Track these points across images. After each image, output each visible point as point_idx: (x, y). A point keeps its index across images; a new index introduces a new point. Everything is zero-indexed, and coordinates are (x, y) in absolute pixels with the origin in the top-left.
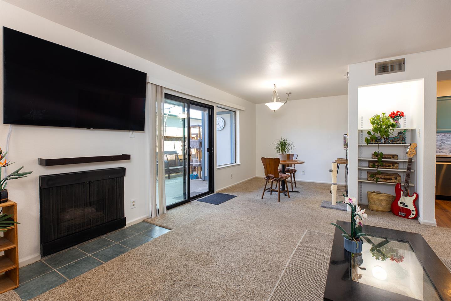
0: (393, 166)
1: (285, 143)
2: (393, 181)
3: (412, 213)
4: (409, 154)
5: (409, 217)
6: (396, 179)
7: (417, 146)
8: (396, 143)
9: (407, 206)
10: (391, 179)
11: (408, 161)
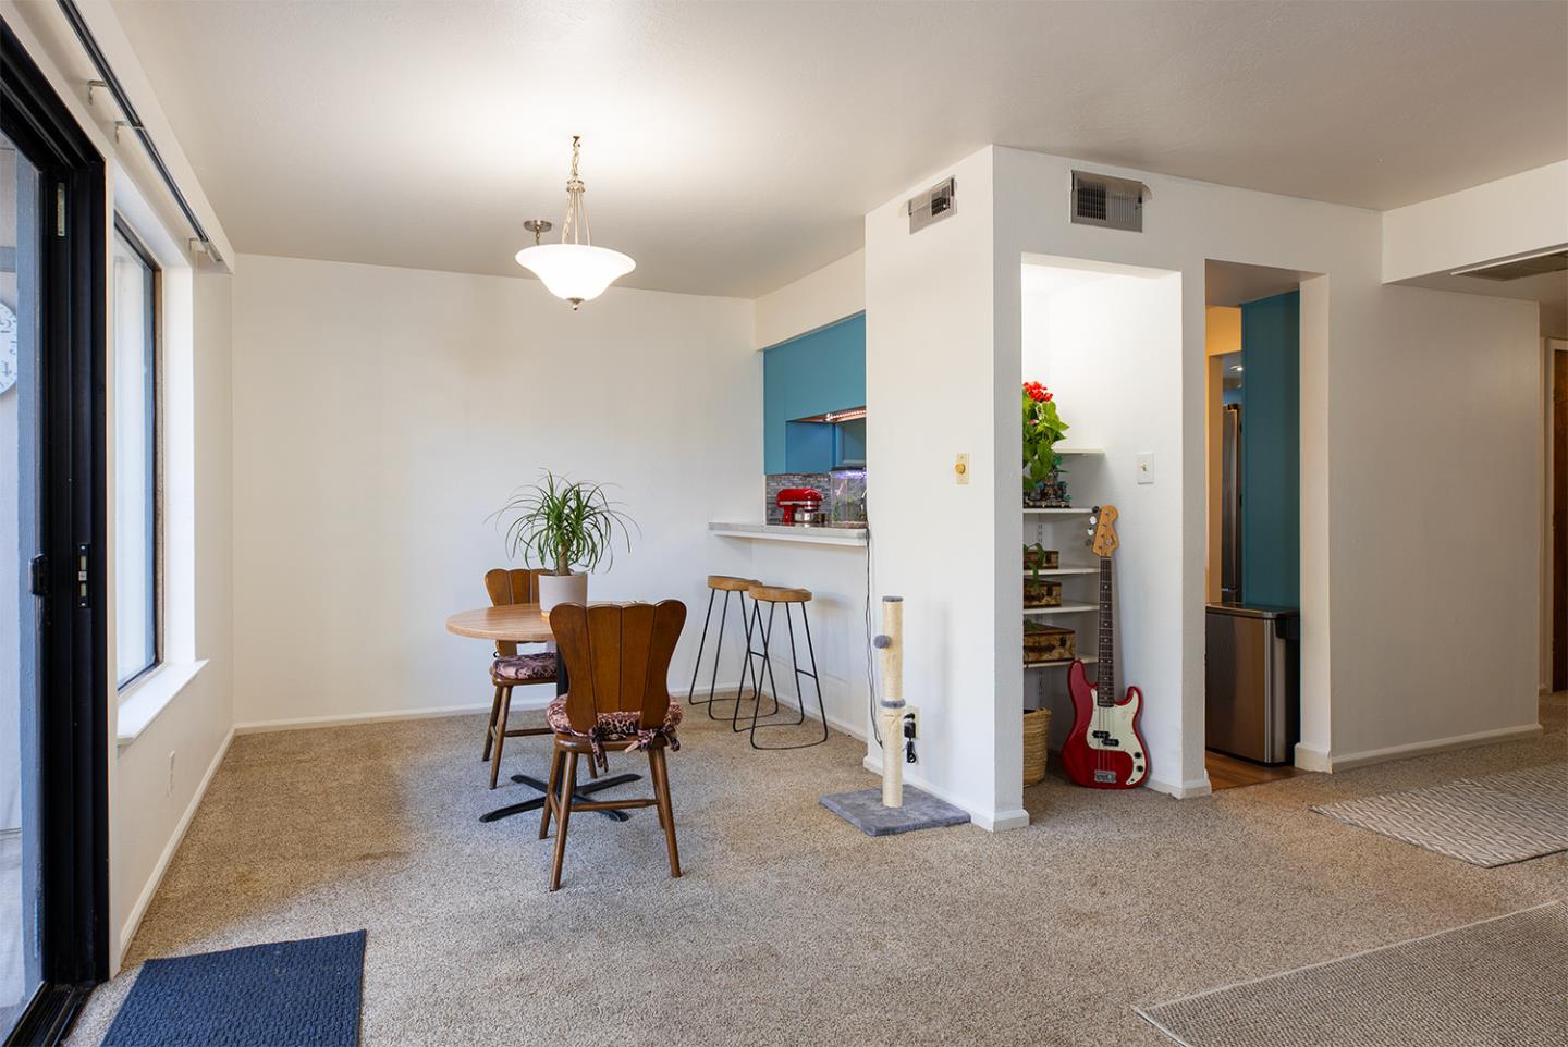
0: (1049, 594)
1: (580, 508)
2: (1055, 654)
3: (1135, 766)
4: (1100, 548)
5: (1129, 782)
6: (1063, 643)
7: (1117, 517)
8: (1047, 507)
9: (1116, 743)
10: (1050, 648)
11: (1099, 571)
